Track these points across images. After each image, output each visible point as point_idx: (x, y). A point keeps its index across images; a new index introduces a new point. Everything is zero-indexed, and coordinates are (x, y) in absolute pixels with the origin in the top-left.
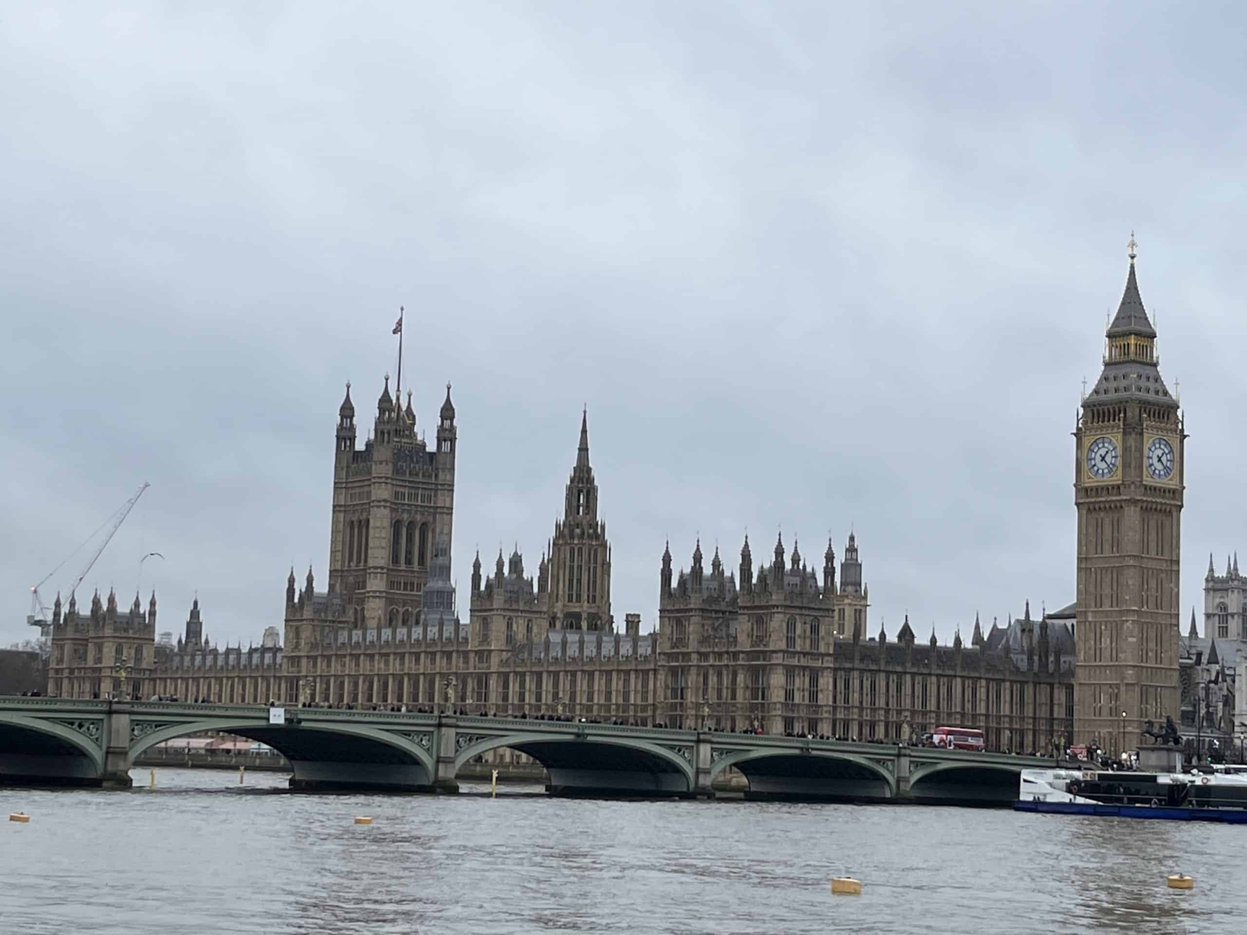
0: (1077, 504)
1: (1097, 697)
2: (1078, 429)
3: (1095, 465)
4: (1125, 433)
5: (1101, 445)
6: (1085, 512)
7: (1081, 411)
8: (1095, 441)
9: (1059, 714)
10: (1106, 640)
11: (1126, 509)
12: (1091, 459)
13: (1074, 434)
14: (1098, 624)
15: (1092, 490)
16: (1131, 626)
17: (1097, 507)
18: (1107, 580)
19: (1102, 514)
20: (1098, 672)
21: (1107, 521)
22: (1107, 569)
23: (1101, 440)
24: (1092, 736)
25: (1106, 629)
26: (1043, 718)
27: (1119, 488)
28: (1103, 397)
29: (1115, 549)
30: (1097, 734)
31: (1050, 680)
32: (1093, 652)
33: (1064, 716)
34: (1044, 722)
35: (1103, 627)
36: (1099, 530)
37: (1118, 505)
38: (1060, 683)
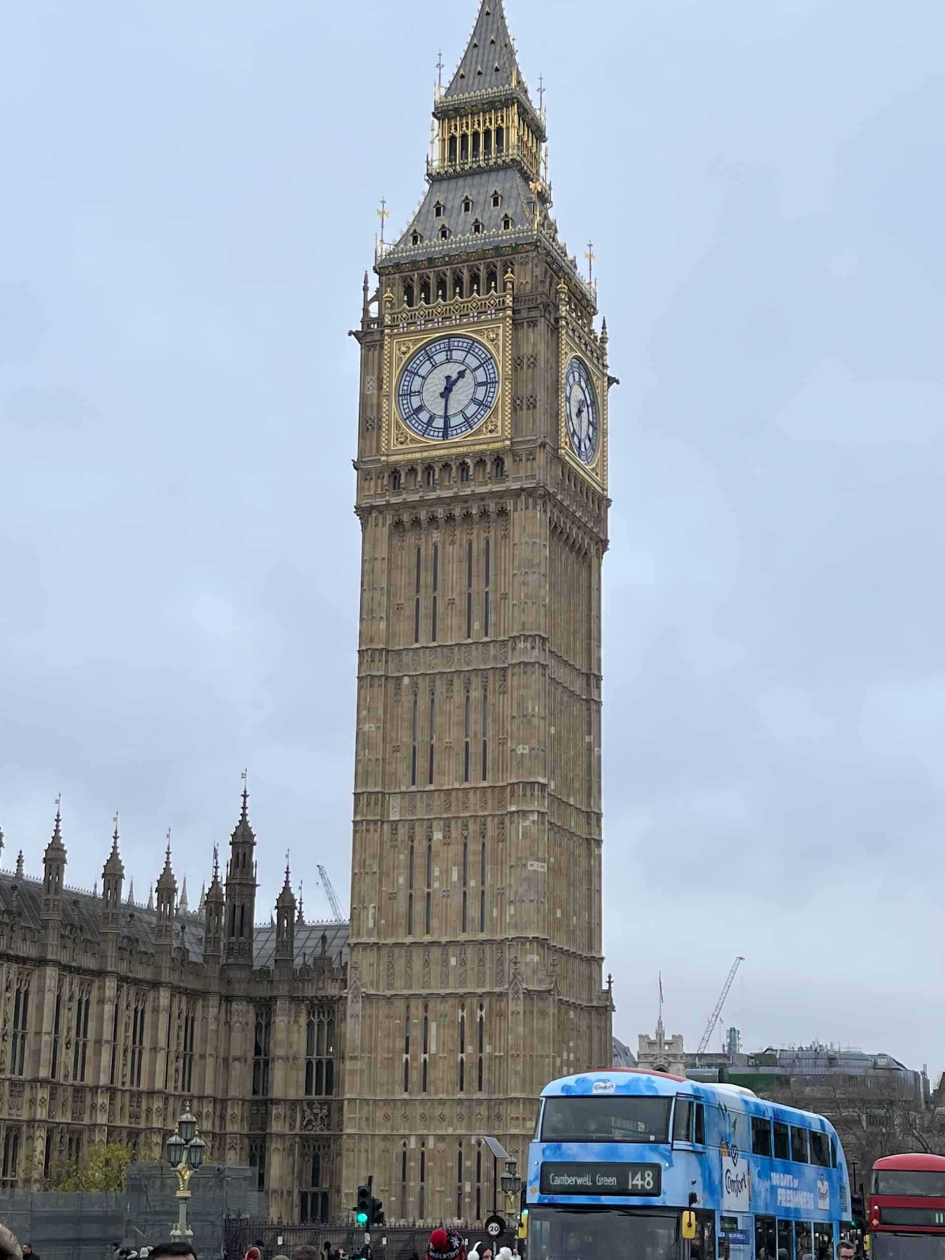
0: (364, 512)
1: (416, 1034)
2: (366, 321)
3: (420, 408)
4: (516, 325)
5: (440, 358)
6: (384, 531)
7: (374, 282)
8: (423, 348)
9: (286, 1084)
10: (446, 872)
11: (516, 516)
12: (410, 394)
13: (356, 334)
14: (420, 832)
15: (412, 471)
16: (534, 829)
17: (423, 515)
18: (453, 707)
19: (436, 536)
20: (417, 964)
21: (453, 553)
22: (449, 678)
23: (443, 344)
24: (398, 1149)
25: (447, 840)
26: (234, 1100)
27: (499, 461)
28: (435, 245)
29: (476, 626)
30: (413, 1143)
31: (263, 991)
32: (401, 905)
33: (301, 1094)
34: (238, 1110)
35: (438, 836)
36: (426, 577)
37: (492, 508)
38: (295, 1000)
